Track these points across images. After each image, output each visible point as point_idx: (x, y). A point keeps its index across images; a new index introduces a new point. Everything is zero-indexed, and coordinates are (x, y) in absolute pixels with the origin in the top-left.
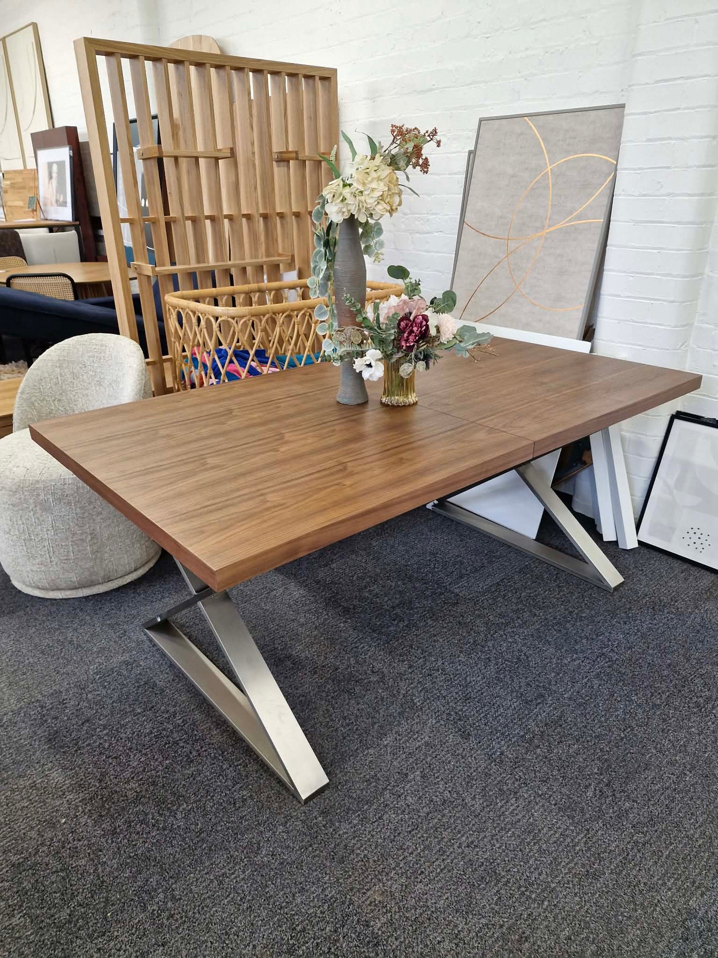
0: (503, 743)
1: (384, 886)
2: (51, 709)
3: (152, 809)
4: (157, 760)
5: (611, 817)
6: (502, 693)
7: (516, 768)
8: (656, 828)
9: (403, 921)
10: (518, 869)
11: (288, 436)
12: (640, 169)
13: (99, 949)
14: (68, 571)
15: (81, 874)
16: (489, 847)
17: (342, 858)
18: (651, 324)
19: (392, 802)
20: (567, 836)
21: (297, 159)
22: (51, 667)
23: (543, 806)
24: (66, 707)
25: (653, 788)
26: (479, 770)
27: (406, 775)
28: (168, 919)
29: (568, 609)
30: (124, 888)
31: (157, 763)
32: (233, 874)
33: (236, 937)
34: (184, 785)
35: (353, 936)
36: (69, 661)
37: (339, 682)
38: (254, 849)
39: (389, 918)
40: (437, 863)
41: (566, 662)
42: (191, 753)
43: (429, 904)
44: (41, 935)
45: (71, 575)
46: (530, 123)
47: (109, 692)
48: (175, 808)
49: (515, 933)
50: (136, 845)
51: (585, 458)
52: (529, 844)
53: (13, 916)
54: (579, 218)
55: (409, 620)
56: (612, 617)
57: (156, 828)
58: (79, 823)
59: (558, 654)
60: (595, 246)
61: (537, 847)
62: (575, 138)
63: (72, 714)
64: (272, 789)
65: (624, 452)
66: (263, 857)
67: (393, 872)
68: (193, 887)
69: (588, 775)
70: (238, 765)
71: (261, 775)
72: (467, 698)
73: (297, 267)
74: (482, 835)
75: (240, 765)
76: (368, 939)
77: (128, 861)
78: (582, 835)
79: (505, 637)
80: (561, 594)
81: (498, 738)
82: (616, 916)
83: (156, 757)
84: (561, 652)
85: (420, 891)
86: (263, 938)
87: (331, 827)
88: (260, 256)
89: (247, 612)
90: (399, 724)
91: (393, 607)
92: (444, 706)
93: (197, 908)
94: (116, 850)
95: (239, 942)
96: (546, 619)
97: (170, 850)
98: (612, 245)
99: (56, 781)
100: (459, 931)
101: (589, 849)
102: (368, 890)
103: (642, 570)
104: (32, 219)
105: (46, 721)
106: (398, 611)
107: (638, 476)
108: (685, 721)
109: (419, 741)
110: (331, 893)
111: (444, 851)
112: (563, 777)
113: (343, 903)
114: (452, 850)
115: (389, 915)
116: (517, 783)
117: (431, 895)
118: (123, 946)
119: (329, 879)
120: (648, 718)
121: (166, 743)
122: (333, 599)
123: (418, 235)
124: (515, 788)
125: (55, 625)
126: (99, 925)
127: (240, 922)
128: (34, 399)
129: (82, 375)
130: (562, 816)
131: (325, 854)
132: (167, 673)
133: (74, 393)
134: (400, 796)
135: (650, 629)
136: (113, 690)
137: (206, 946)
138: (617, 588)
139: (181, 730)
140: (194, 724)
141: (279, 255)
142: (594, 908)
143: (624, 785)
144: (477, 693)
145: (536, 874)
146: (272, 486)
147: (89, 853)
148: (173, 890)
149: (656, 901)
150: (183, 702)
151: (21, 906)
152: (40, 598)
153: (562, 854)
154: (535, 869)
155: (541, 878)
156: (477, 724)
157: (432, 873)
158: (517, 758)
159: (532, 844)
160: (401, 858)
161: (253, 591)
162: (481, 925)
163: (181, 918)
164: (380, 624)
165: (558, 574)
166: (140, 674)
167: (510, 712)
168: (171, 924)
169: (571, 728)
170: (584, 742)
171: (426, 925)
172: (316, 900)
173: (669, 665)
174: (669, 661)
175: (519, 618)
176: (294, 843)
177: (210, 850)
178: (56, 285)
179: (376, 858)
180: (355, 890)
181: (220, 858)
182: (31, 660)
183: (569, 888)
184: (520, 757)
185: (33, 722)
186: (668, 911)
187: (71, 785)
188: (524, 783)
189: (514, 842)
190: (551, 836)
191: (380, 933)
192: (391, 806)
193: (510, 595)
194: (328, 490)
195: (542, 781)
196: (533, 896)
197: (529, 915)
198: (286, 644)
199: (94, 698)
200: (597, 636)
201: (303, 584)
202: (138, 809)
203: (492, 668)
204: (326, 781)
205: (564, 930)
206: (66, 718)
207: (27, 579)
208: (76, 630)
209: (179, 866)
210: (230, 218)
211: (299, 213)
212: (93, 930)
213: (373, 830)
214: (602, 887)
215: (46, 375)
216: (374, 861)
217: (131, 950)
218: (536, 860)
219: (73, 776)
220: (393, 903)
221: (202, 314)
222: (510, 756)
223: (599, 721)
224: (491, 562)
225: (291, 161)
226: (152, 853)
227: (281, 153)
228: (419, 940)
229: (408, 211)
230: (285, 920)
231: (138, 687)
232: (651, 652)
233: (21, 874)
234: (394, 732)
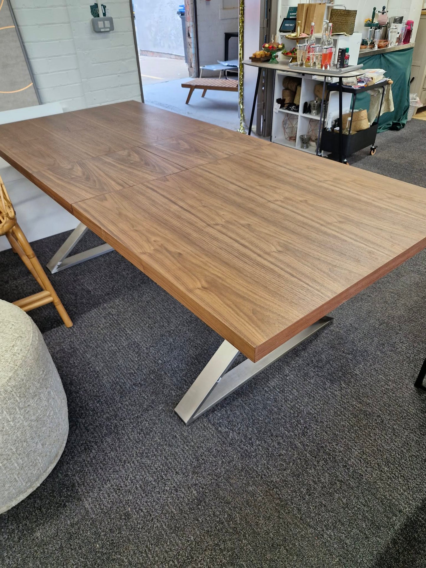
18: (71, 84)
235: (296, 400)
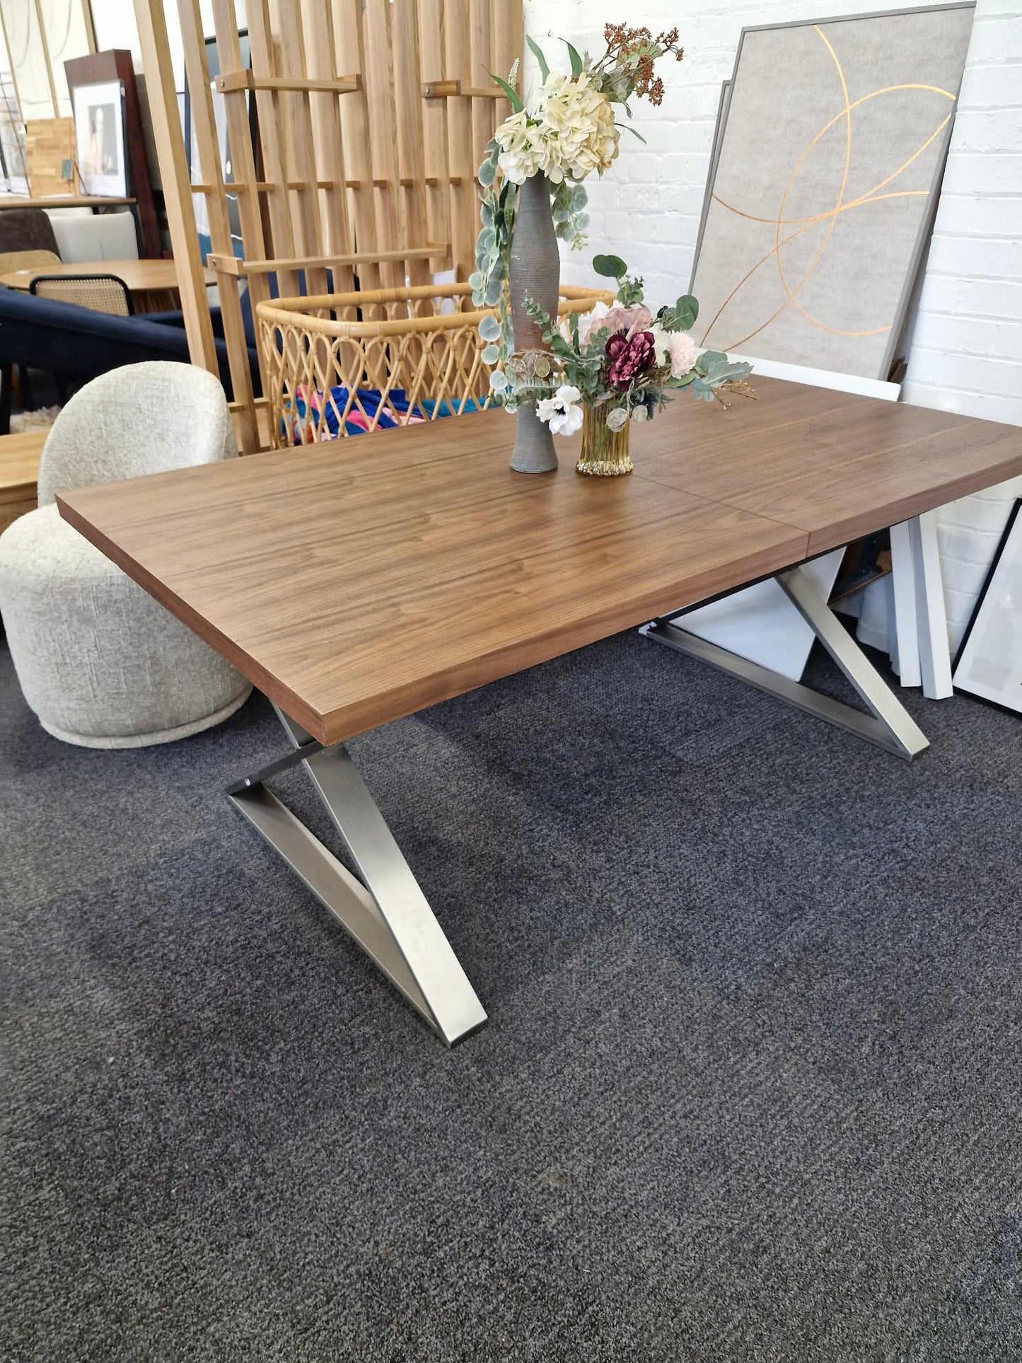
0: (740, 972)
1: (562, 1167)
2: (96, 903)
3: (235, 1049)
4: (243, 979)
5: (895, 1084)
6: (742, 902)
7: (758, 1009)
8: (961, 1101)
9: (589, 1217)
10: (757, 1153)
11: (435, 519)
12: (995, 107)
13: (159, 1238)
14: (119, 711)
15: (135, 1134)
16: (715, 1118)
17: (504, 1125)
18: (993, 357)
19: (577, 1051)
20: (830, 1108)
21: (458, 93)
22: (96, 845)
23: (796, 1064)
24: (116, 902)
25: (960, 1045)
26: (705, 1009)
27: (599, 1013)
28: (256, 1200)
29: (844, 784)
30: (195, 1156)
31: (243, 984)
32: (348, 1142)
33: (351, 1229)
34: (281, 1015)
35: (517, 1234)
36: (121, 838)
37: (505, 878)
38: (378, 1108)
39: (569, 1212)
40: (640, 1138)
41: (837, 860)
42: (292, 971)
43: (626, 1195)
44: (80, 1215)
45: (123, 716)
46: (823, 36)
47: (177, 882)
48: (267, 1047)
49: (749, 1240)
50: (212, 1097)
51: (880, 562)
52: (773, 1117)
53: (41, 1187)
54: (891, 188)
55: (609, 794)
56: (908, 798)
57: (240, 1074)
58: (133, 1064)
59: (827, 848)
60: (913, 234)
61: (785, 1122)
62: (891, 58)
63: (125, 911)
64: (406, 1026)
65: (940, 553)
66: (391, 1120)
67: (577, 1148)
68: (292, 1159)
69: (865, 1023)
70: (358, 991)
71: (391, 1005)
72: (690, 908)
73: (455, 265)
74: (706, 1102)
75: (362, 990)
76: (537, 1240)
77: (201, 1118)
78: (852, 1108)
79: (748, 821)
80: (835, 762)
81: (733, 965)
82: (896, 1223)
83: (242, 975)
84: (831, 846)
85: (614, 1176)
86: (389, 1232)
87: (488, 1082)
88: (400, 247)
89: (375, 775)
90: (590, 940)
91: (586, 775)
92: (656, 918)
93: (297, 1188)
94: (184, 1102)
95: (355, 1236)
96: (810, 798)
97: (260, 1106)
98: (942, 233)
99: (101, 1004)
100: (668, 1235)
101: (861, 1128)
102: (539, 1172)
103: (957, 730)
104: (67, 195)
105: (88, 920)
106: (593, 780)
107: (959, 591)
108: (1010, 951)
109: (617, 966)
110: (486, 1174)
111: (650, 1123)
112: (827, 1024)
113: (504, 1188)
114: (662, 1120)
115: (569, 1208)
116: (759, 1030)
117: (629, 1182)
118: (193, 1234)
119: (485, 1155)
120: (957, 945)
121: (257, 957)
122: (498, 762)
123: (640, 216)
124: (756, 1037)
125: (101, 786)
126: (159, 1205)
127: (358, 1209)
128: (66, 459)
129: (137, 425)
130: (823, 1080)
131: (479, 1119)
132: (259, 859)
133: (124, 451)
134: (588, 1042)
135: (965, 816)
136: (184, 879)
137: (309, 1240)
138: (918, 756)
139: (280, 938)
140: (297, 930)
141: (429, 245)
142: (865, 1211)
143: (916, 1039)
144: (704, 900)
145: (782, 1160)
146: (410, 593)
147: (146, 1107)
148: (263, 1161)
149: (957, 1204)
150: (282, 900)
151: (52, 1174)
152: (80, 747)
153: (821, 1132)
154: (781, 1153)
155: (790, 1166)
156: (703, 945)
157: (631, 1151)
158: (760, 995)
159: (778, 1117)
160: (588, 1129)
161: (384, 746)
162: (700, 1228)
163: (275, 1199)
164: (567, 799)
165: (830, 733)
166: (222, 858)
167: (752, 929)
168: (259, 1209)
169: (841, 955)
170: (859, 976)
171: (621, 1224)
172: (465, 1183)
173: (991, 870)
174: (991, 864)
175: (770, 795)
176: (435, 1102)
177: (316, 1107)
178: (101, 292)
179: (551, 1128)
180: (520, 1172)
181: (331, 1119)
182: (67, 833)
183: (830, 1181)
184: (765, 993)
185: (70, 921)
186: (973, 1219)
187: (122, 1010)
188: (770, 1031)
189: (752, 1114)
190: (805, 1108)
191: (555, 1232)
192: (576, 1055)
193: (758, 762)
194: (494, 600)
195: (796, 1029)
196: (777, 1190)
197: (771, 1216)
198: (430, 823)
199: (156, 890)
200: (886, 824)
201: (455, 738)
202: (215, 1047)
203: (728, 865)
204: (482, 1016)
205: (820, 1239)
206: (115, 917)
207: (62, 720)
208: (130, 793)
209: (273, 1127)
210: (356, 186)
211: (459, 179)
212: (151, 1212)
213: (549, 1088)
214: (878, 1182)
215: (84, 423)
216: (550, 1132)
217: (204, 1240)
218: (783, 1139)
219: (126, 999)
220: (575, 1191)
221: (311, 332)
222: (750, 991)
223: (883, 947)
224: (731, 714)
225: (449, 98)
226: (235, 1108)
227: (435, 84)
228: (611, 1244)
229: (627, 179)
230: (421, 1209)
231: (219, 876)
232: (964, 849)
233: (52, 1130)
234: (582, 951)
235: (33, 1035)
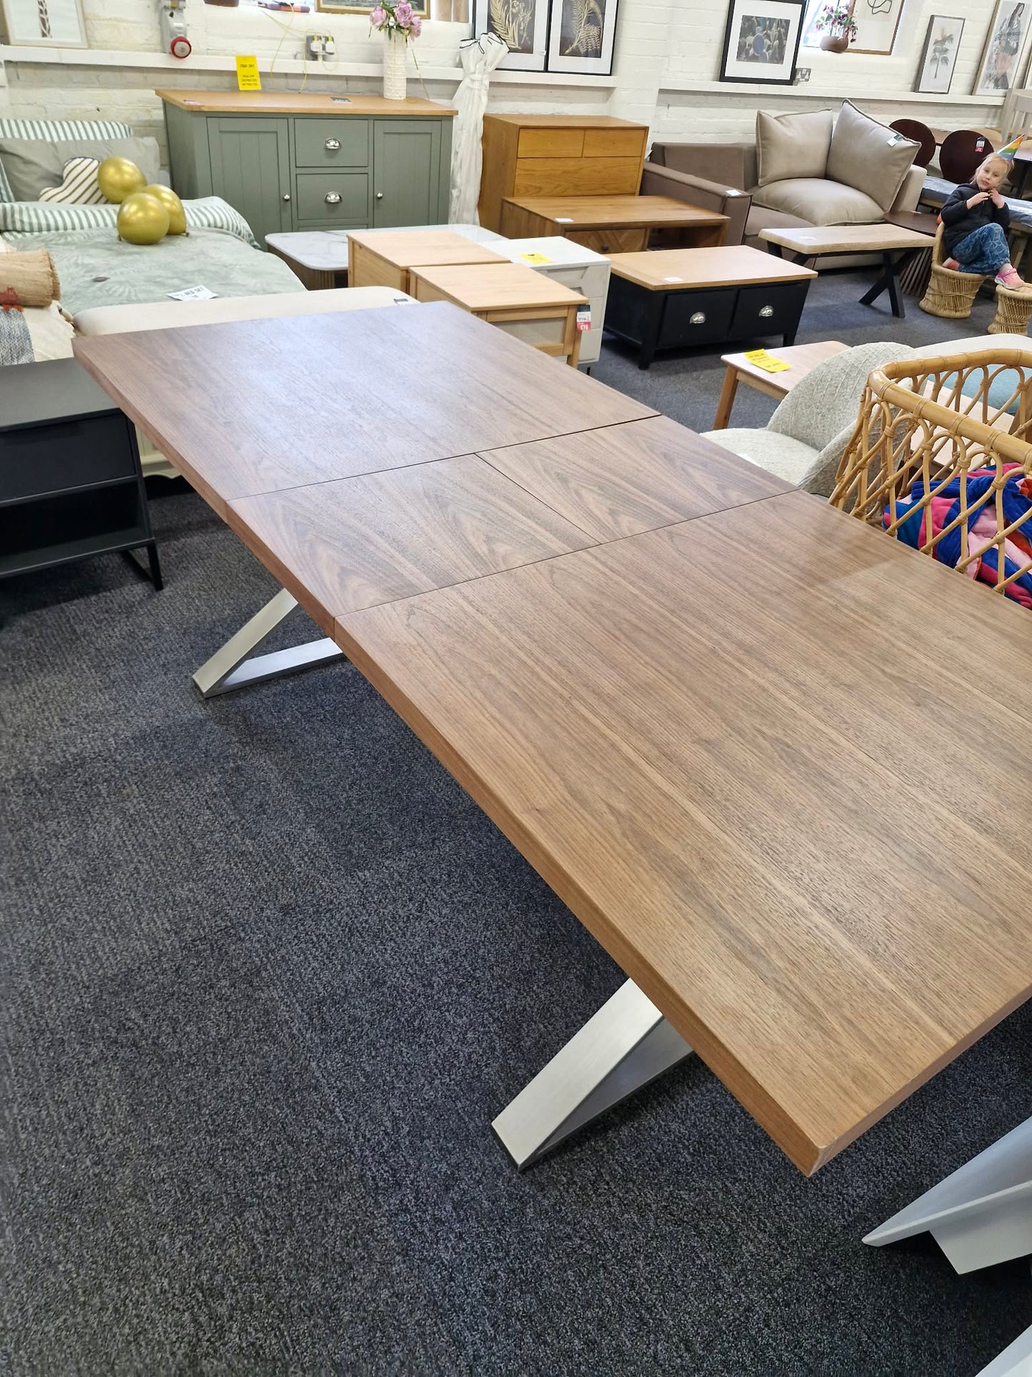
1: (135, 797)
9: (95, 804)
17: (180, 774)
19: (223, 820)
67: (145, 807)
78: (85, 979)
130: (120, 969)
156: (300, 926)
